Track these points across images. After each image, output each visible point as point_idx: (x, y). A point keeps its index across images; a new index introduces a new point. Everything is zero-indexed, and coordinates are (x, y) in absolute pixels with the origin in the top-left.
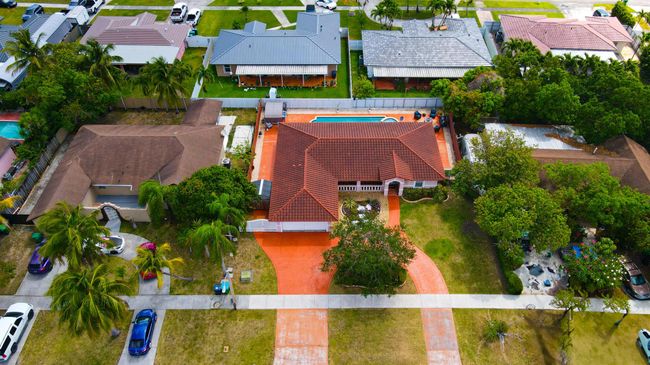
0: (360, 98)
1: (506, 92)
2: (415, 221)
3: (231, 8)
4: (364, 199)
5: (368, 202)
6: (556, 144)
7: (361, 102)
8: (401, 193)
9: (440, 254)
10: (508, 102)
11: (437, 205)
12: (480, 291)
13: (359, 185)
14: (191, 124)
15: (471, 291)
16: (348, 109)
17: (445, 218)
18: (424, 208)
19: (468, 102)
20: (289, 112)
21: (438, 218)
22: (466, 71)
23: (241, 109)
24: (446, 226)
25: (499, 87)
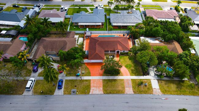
0: (110, 31)
1: (145, 29)
2: (123, 60)
3: (76, 7)
4: (111, 55)
5: (112, 56)
6: (157, 42)
7: (110, 32)
8: (119, 54)
9: (128, 67)
10: (146, 32)
11: (128, 56)
12: (138, 75)
13: (109, 52)
14: (68, 37)
15: (136, 75)
16: (106, 34)
17: (130, 59)
18: (125, 57)
19: (136, 32)
20: (92, 34)
21: (128, 59)
22: (136, 24)
23: (80, 33)
24: (130, 61)
25: (144, 28)
